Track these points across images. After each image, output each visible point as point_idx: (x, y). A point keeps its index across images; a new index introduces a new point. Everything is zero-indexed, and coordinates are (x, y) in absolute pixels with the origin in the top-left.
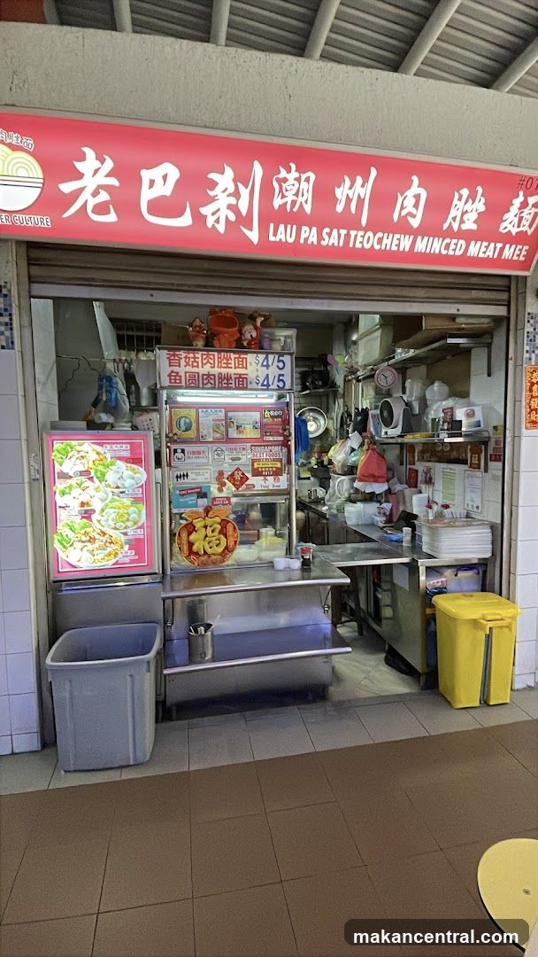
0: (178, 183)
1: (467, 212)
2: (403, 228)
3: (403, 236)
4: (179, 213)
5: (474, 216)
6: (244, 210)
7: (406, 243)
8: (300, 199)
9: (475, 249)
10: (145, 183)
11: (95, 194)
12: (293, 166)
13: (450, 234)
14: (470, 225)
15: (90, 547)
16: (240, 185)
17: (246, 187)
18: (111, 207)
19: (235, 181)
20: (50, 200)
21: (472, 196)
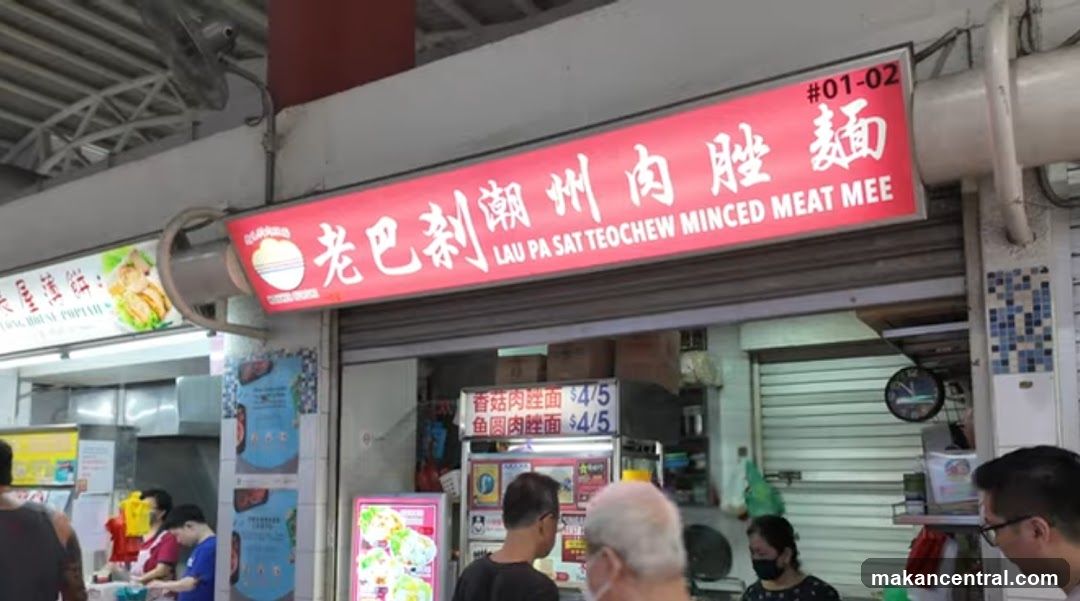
0: (399, 233)
1: (740, 162)
2: (652, 210)
3: (657, 220)
4: (407, 260)
5: (756, 163)
6: (462, 241)
7: (666, 227)
8: (513, 214)
9: (782, 207)
10: (373, 242)
11: (340, 260)
12: (492, 183)
13: (726, 197)
14: (754, 175)
16: (451, 219)
17: (456, 217)
18: (355, 269)
19: (444, 215)
20: (313, 276)
21: (739, 140)
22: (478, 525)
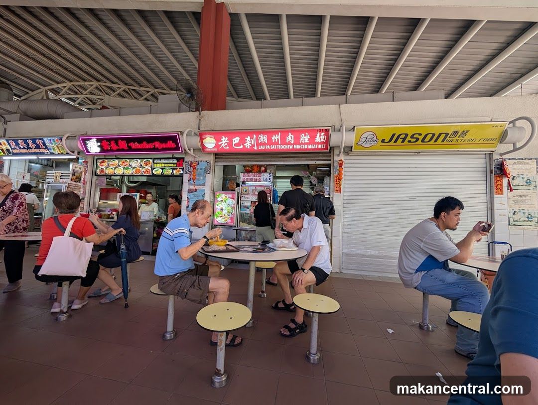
0: (240, 140)
1: (305, 139)
2: (289, 143)
3: (290, 145)
4: (240, 146)
5: (307, 139)
6: (253, 144)
7: (291, 147)
8: (265, 140)
9: (310, 147)
10: (234, 141)
11: (225, 144)
12: (262, 135)
13: (302, 144)
14: (307, 141)
15: (222, 218)
16: (252, 139)
18: (228, 146)
19: (250, 139)
20: (217, 146)
21: (305, 135)
22: (243, 198)
